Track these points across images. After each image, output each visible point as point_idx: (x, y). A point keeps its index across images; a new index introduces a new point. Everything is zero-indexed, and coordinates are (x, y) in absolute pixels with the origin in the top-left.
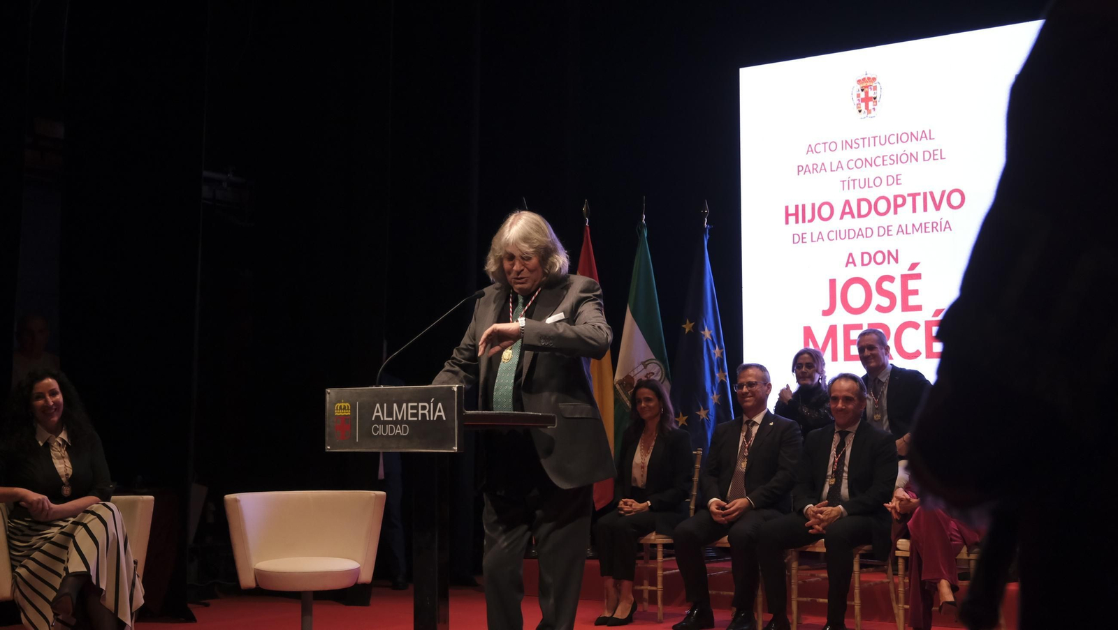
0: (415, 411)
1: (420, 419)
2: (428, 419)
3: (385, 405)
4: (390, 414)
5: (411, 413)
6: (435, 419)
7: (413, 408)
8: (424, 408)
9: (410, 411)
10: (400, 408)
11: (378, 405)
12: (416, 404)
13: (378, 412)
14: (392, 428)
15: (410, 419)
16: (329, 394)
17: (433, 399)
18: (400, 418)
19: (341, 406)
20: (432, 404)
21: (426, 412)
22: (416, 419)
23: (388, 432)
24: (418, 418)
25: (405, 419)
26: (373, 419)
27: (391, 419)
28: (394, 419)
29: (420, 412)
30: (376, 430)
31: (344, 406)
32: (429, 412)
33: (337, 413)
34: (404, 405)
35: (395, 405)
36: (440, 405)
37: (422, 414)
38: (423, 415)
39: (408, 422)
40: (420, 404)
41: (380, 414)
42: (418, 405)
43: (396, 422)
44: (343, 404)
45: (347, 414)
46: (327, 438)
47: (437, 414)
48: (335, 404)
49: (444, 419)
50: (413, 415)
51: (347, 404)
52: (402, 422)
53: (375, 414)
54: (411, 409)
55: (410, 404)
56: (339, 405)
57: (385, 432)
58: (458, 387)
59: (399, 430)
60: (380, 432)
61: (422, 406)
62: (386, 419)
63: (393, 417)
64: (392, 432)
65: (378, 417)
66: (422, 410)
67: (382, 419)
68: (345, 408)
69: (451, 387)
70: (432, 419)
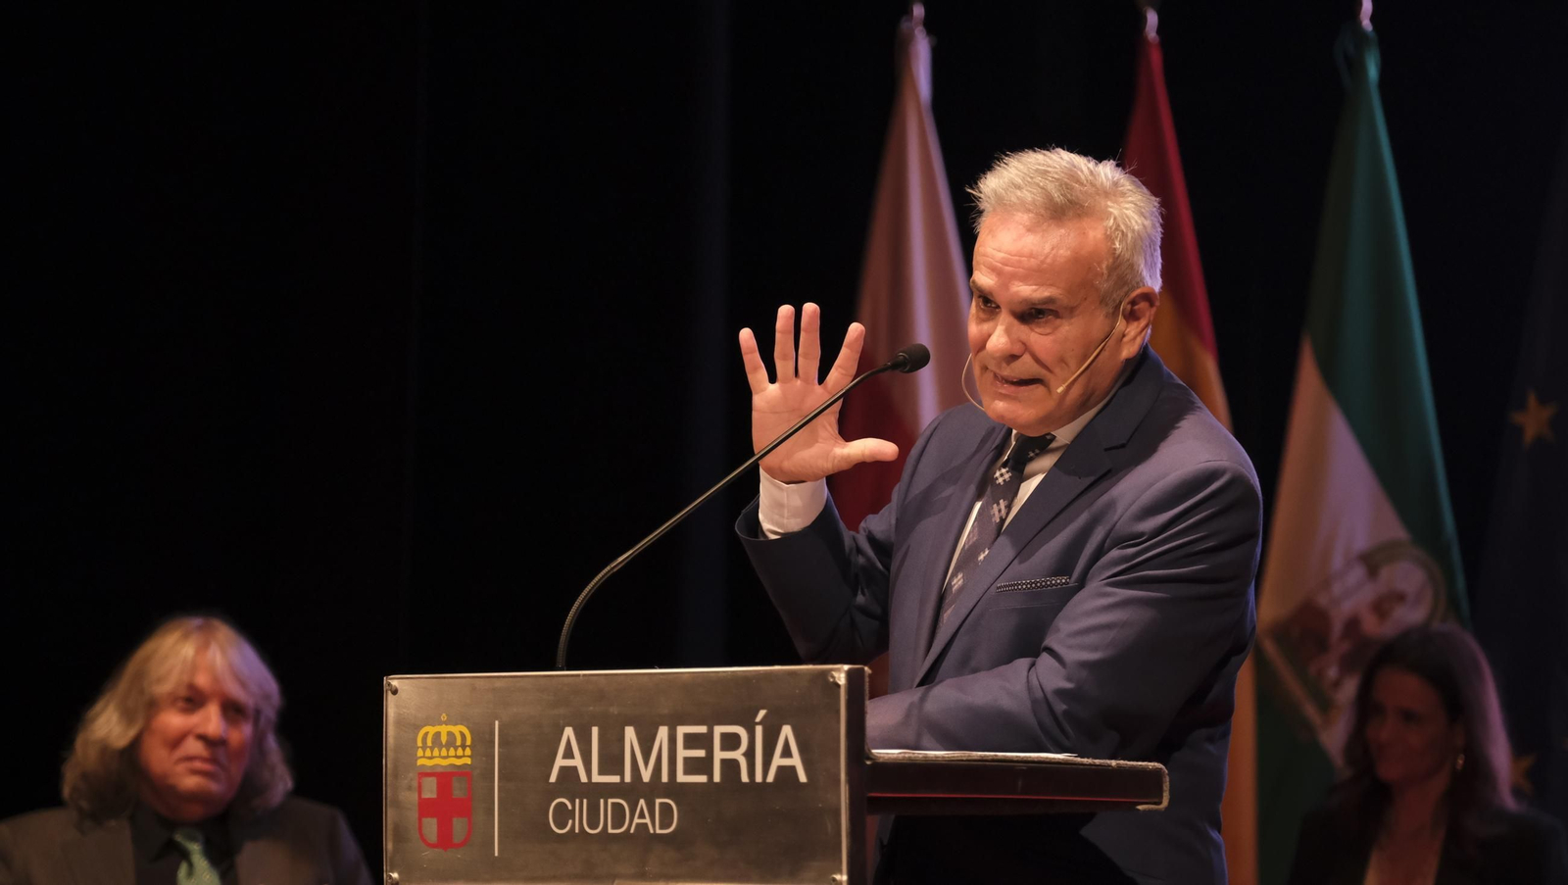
0: (701, 753)
1: (717, 778)
2: (745, 778)
3: (595, 731)
4: (612, 761)
5: (686, 760)
6: (770, 778)
7: (691, 741)
8: (730, 742)
9: (682, 753)
10: (647, 742)
11: (569, 732)
12: (702, 729)
13: (569, 754)
14: (617, 807)
15: (681, 778)
16: (395, 692)
17: (762, 713)
18: (646, 776)
19: (438, 735)
20: (759, 730)
21: (738, 755)
22: (702, 779)
23: (606, 822)
24: (711, 777)
25: (665, 778)
26: (553, 779)
27: (616, 779)
28: (628, 779)
29: (719, 755)
30: (563, 815)
31: (450, 734)
32: (750, 755)
33: (425, 760)
34: (663, 732)
35: (630, 733)
36: (787, 731)
37: (724, 762)
38: (730, 766)
39: (674, 789)
40: (719, 730)
41: (577, 762)
42: (711, 733)
43: (633, 791)
44: (444, 730)
45: (459, 762)
46: (389, 845)
47: (778, 761)
48: (418, 728)
49: (803, 778)
50: (692, 766)
51: (457, 729)
52: (654, 789)
53: (560, 762)
54: (687, 746)
55: (682, 730)
56: (431, 730)
57: (593, 824)
58: (849, 674)
59: (644, 818)
60: (579, 822)
61: (724, 736)
62: (597, 778)
63: (622, 774)
64: (618, 824)
65: (568, 773)
66: (724, 748)
67: (584, 779)
68: (451, 743)
69: (825, 674)
70: (759, 778)
